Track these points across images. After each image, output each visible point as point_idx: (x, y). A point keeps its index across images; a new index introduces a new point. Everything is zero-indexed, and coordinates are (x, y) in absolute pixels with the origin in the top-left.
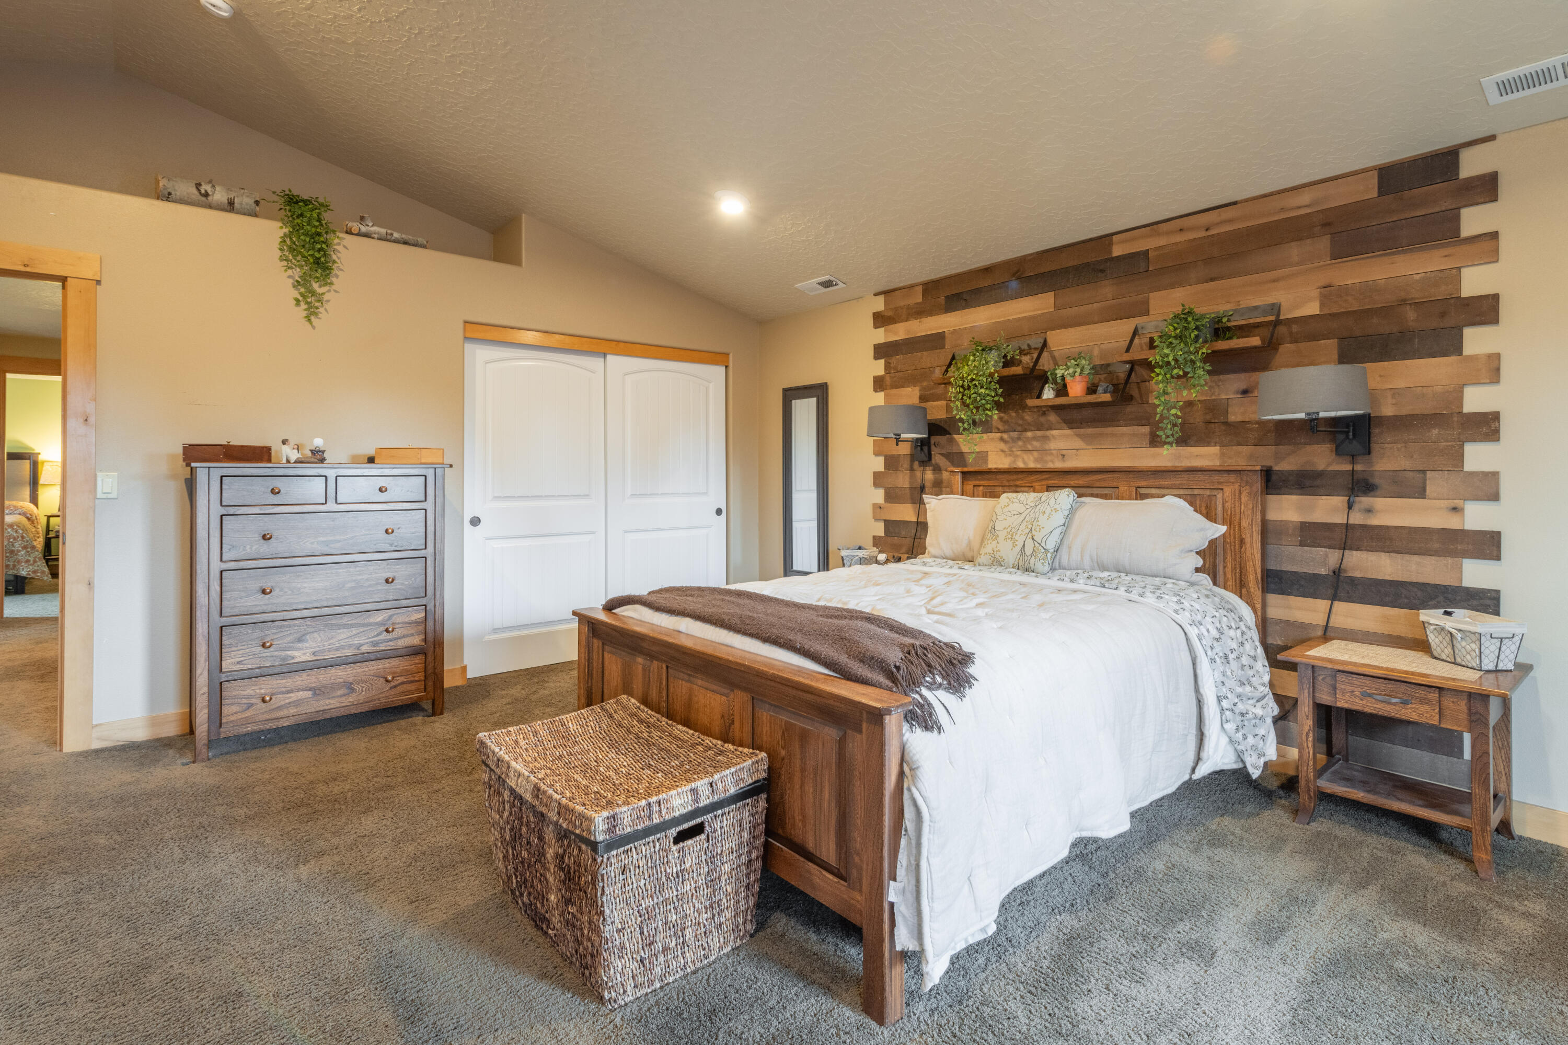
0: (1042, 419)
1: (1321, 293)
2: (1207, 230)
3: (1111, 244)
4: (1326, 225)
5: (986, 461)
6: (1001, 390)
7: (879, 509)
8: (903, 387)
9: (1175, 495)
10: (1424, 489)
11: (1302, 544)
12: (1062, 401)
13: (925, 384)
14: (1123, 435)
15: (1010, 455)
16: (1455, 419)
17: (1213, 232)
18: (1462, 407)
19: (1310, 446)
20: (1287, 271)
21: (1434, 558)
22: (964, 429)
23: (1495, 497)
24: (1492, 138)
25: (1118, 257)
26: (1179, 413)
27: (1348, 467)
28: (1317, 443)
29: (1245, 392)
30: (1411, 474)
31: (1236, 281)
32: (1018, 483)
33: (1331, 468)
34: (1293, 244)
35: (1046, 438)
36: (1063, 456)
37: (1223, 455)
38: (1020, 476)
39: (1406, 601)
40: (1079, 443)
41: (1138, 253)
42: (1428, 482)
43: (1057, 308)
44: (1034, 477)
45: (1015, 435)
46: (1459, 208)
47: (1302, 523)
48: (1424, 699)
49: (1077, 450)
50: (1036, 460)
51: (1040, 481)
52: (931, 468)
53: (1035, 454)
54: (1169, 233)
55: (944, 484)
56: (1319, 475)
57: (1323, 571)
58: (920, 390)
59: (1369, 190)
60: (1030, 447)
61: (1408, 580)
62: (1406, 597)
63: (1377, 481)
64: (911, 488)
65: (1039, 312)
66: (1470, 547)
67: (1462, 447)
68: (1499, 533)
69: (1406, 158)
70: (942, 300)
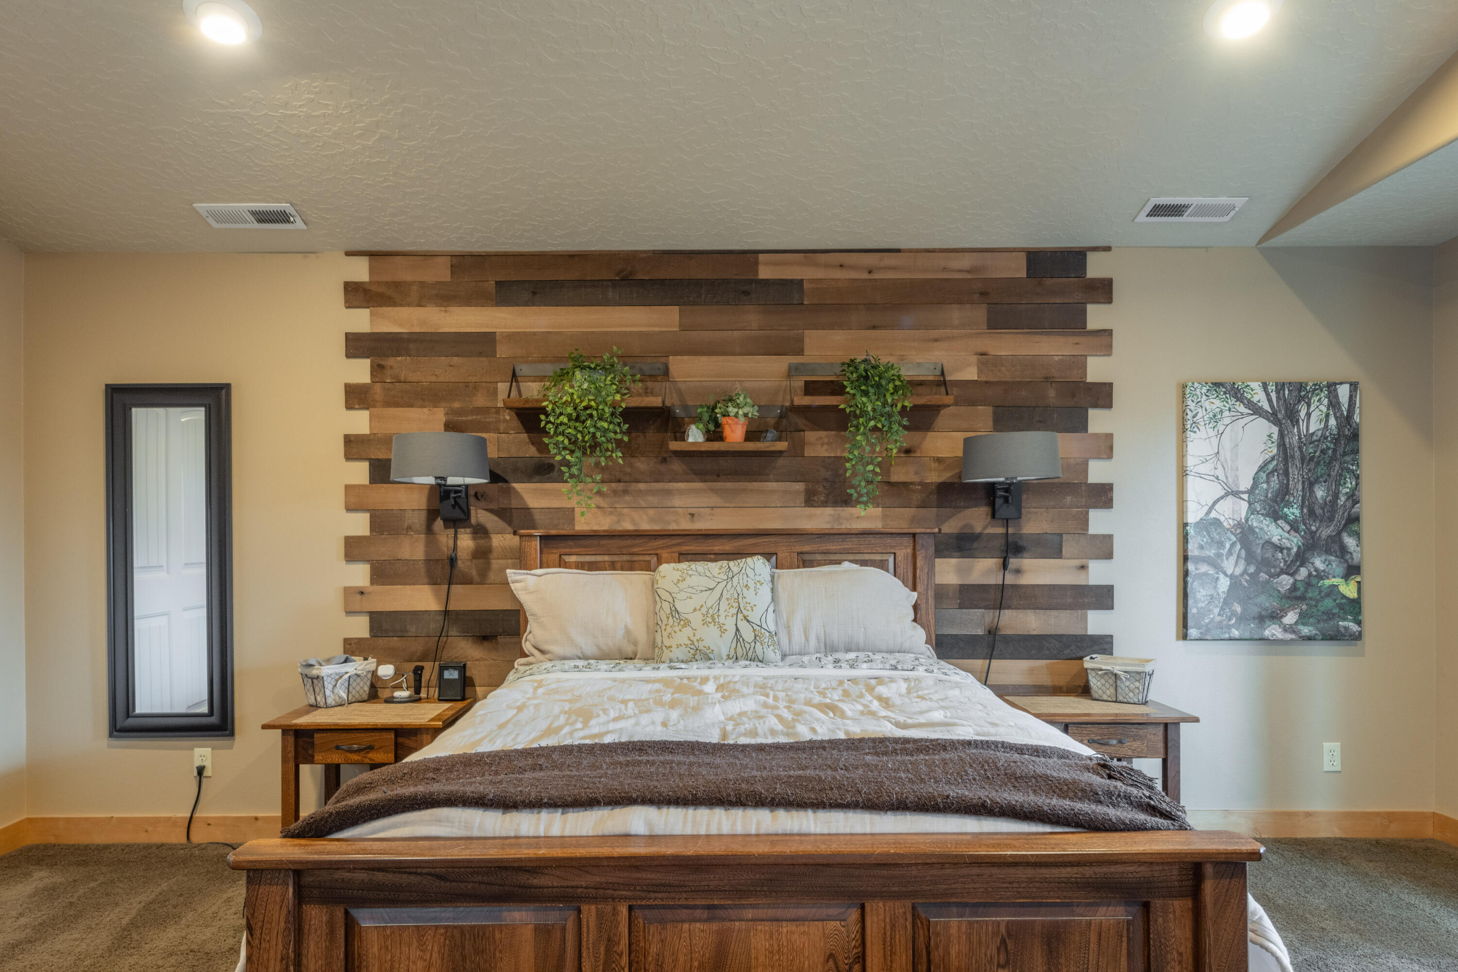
0: (663, 468)
1: (979, 360)
2: (870, 272)
3: (756, 263)
4: (983, 294)
5: (572, 521)
6: (627, 426)
7: (359, 597)
8: (411, 406)
9: (851, 561)
10: (1061, 551)
11: (961, 607)
12: (716, 446)
13: (457, 405)
14: (772, 492)
15: (611, 513)
16: (1083, 488)
17: (877, 276)
18: (1087, 478)
19: (970, 510)
20: (948, 332)
21: (1068, 611)
22: (572, 476)
23: (1109, 555)
24: (1108, 249)
25: (766, 282)
26: (878, 470)
27: (1000, 530)
28: (976, 506)
29: (908, 451)
30: (1051, 536)
31: (897, 333)
32: (636, 550)
33: (987, 531)
34: (953, 306)
35: (669, 493)
36: (692, 515)
37: (885, 517)
38: (637, 541)
39: (1047, 652)
40: (715, 500)
41: (792, 281)
42: (1064, 543)
43: (684, 328)
44: (660, 542)
45: (620, 486)
46: (1085, 303)
47: (961, 585)
48: (1136, 736)
49: (712, 508)
50: (652, 520)
51: (668, 547)
52: (468, 530)
53: (651, 512)
54: (827, 266)
55: (495, 554)
56: (975, 537)
57: (980, 632)
58: (446, 414)
59: (1018, 269)
60: (643, 504)
61: (1049, 633)
62: (1048, 649)
63: (1024, 544)
64: (428, 561)
65: (657, 329)
66: (1094, 599)
67: (1087, 513)
68: (1112, 586)
69: (1048, 248)
70: (490, 285)
